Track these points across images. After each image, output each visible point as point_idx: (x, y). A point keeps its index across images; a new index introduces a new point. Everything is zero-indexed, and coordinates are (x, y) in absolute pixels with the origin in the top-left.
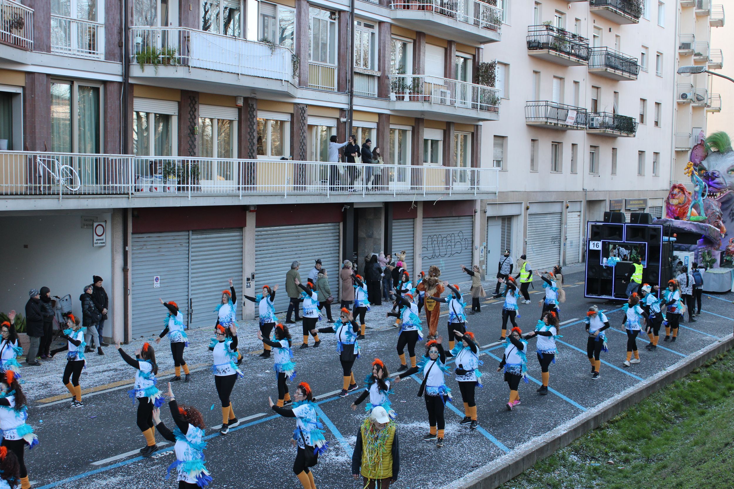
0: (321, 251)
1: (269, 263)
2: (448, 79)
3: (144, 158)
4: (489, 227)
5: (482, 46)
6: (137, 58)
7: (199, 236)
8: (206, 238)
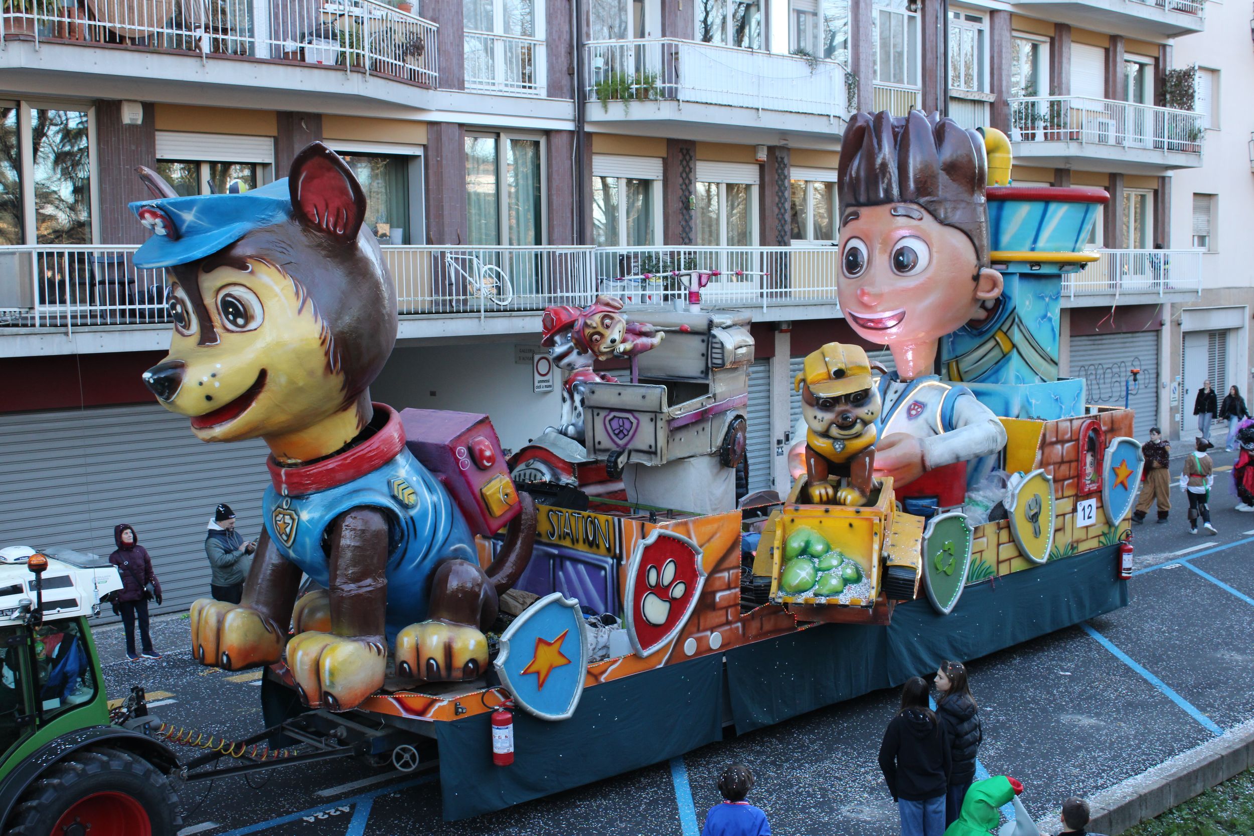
2: (1110, 101)
3: (611, 249)
4: (1187, 350)
5: (1171, 42)
6: (597, 92)
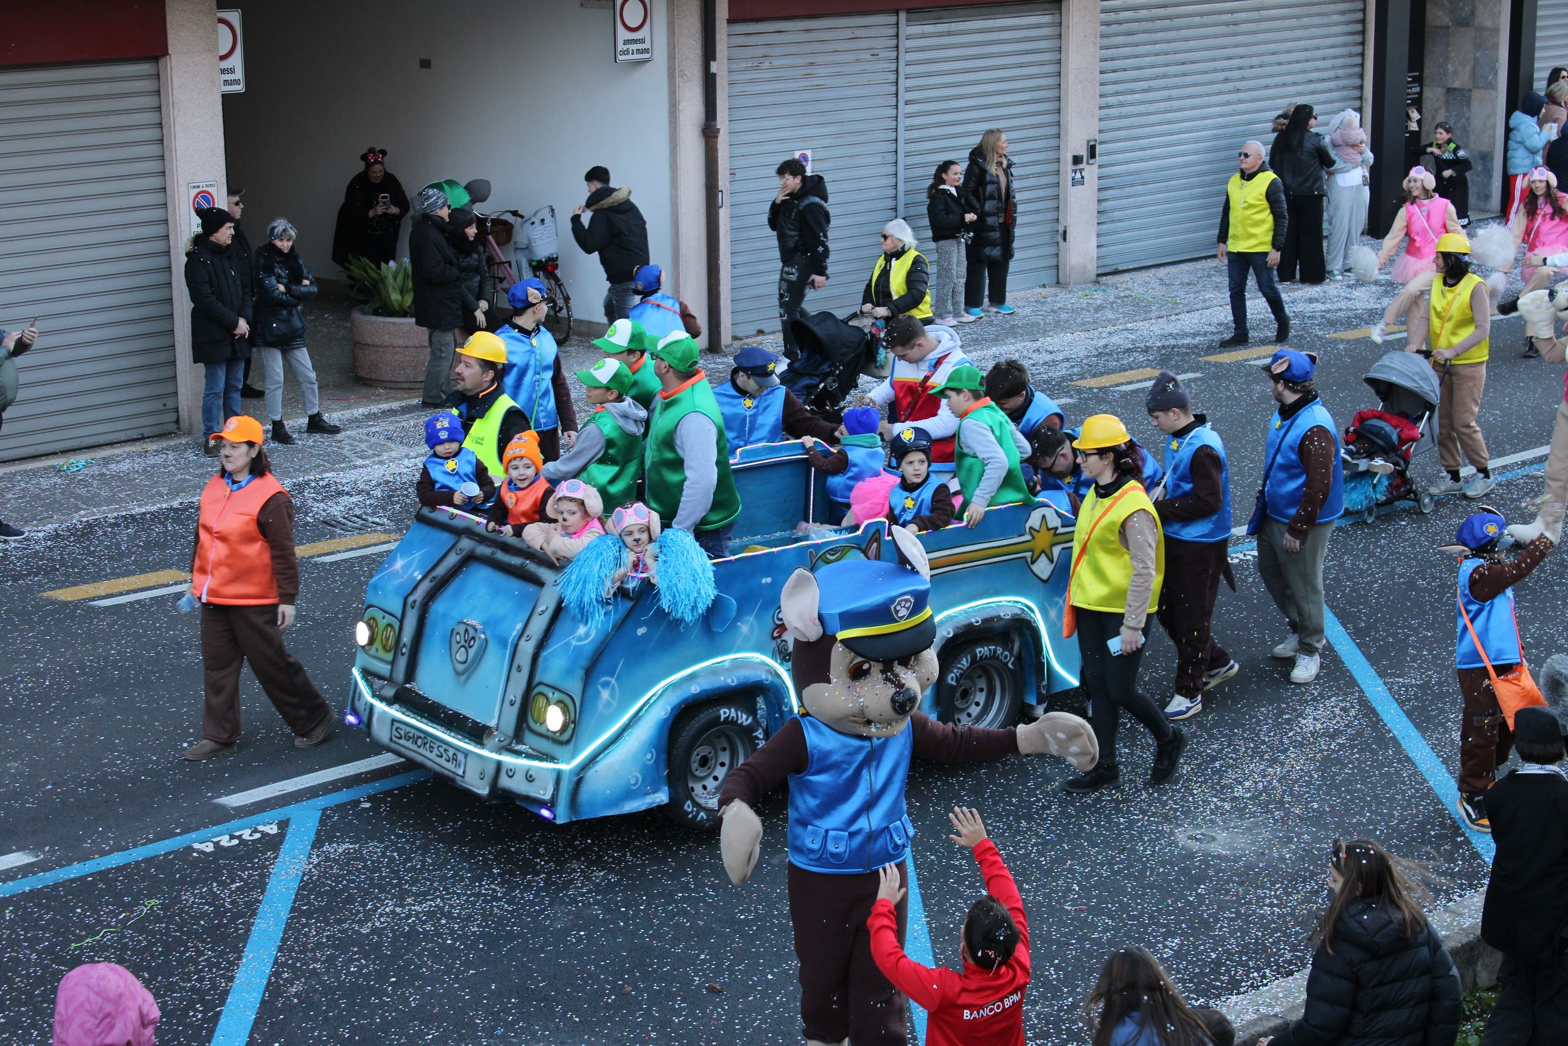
0: (1304, 72)
1: (1142, 108)
7: (929, 29)
8: (949, 34)
